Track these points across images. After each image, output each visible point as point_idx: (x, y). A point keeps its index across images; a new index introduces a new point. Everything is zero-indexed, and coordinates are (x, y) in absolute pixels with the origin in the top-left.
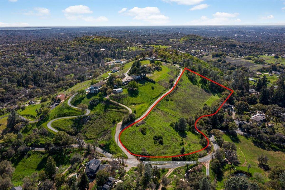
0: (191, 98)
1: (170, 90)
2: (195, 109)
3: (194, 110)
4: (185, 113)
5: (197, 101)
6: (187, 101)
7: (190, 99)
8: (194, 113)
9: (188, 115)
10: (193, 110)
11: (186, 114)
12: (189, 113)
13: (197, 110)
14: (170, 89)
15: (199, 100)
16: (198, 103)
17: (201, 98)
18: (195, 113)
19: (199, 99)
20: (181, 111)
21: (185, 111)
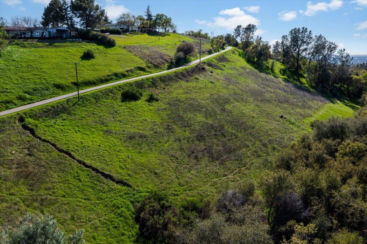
0: (251, 99)
1: (166, 72)
2: (270, 141)
3: (264, 145)
4: (205, 161)
5: (279, 111)
6: (228, 107)
7: (246, 102)
8: (261, 160)
9: (221, 172)
10: (258, 143)
11: (215, 167)
12: (228, 164)
13: (279, 143)
14: (170, 68)
15: (285, 109)
16: (282, 117)
17: (293, 105)
18: (266, 164)
19: (286, 105)
20: (182, 149)
21: (209, 151)
